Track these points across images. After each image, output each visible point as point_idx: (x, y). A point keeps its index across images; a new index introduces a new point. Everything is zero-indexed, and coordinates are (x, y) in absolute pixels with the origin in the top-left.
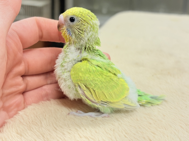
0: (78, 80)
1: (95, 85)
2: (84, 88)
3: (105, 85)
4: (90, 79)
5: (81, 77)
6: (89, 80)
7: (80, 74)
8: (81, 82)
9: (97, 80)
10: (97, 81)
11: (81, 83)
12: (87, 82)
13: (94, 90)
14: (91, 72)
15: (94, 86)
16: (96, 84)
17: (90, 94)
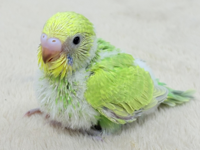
0: (100, 101)
1: (125, 96)
2: (113, 107)
3: (134, 88)
4: (116, 91)
5: (104, 95)
6: (117, 93)
7: (102, 92)
8: (107, 101)
9: (125, 87)
10: (125, 89)
11: (106, 103)
12: (115, 97)
13: (126, 102)
14: (114, 81)
15: (124, 98)
16: (125, 94)
17: (122, 110)
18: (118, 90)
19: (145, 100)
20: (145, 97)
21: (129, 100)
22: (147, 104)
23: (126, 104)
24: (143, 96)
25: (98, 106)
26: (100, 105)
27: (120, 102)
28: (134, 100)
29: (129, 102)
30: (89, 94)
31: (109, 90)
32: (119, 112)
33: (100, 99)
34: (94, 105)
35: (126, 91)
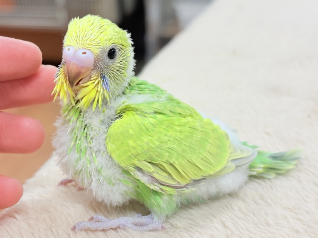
18: (157, 143)
19: (209, 165)
20: (208, 161)
21: (177, 159)
22: (212, 173)
23: (172, 164)
24: (204, 158)
25: (128, 163)
26: (131, 163)
27: (160, 159)
28: (186, 161)
29: (177, 162)
30: (114, 145)
31: (142, 141)
32: (161, 176)
33: (129, 154)
34: (122, 163)
35: (170, 145)
